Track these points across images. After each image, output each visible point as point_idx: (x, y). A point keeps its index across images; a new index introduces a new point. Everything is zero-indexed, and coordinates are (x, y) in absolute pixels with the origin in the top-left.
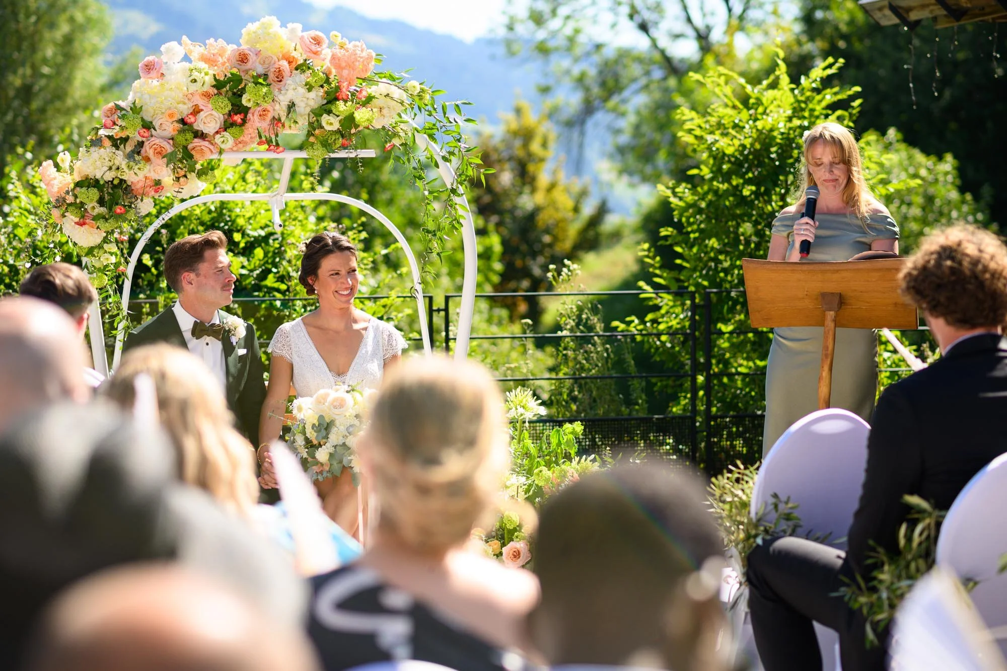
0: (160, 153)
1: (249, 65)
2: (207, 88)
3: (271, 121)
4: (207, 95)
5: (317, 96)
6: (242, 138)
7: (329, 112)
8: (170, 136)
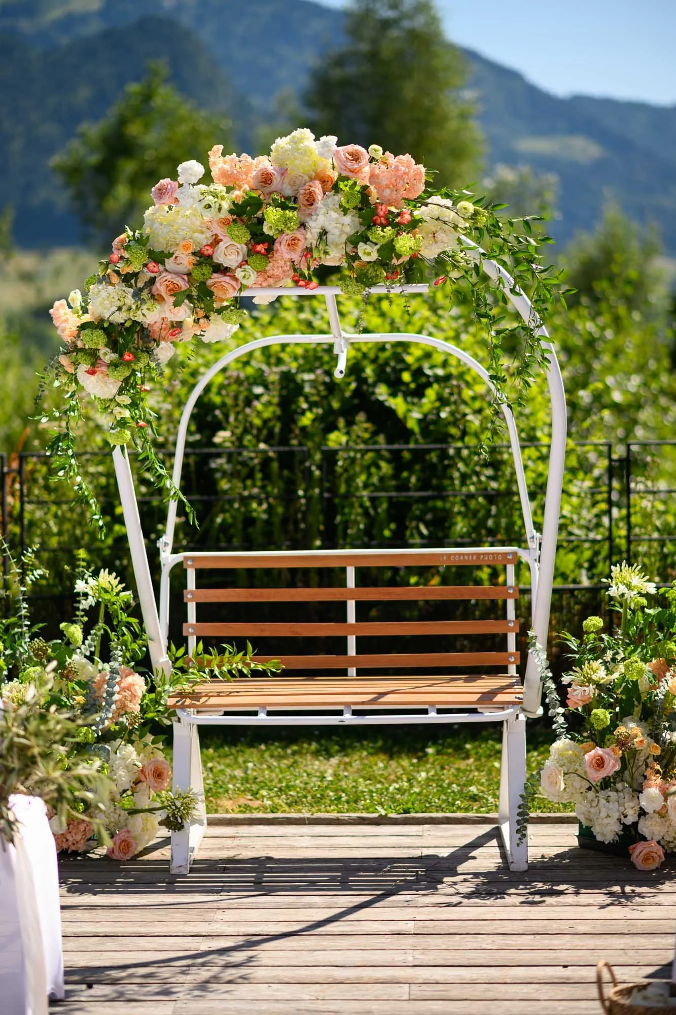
0: (174, 291)
1: (273, 187)
2: (224, 214)
3: (303, 251)
4: (225, 223)
5: (353, 221)
6: (271, 272)
7: (366, 240)
8: (185, 270)
